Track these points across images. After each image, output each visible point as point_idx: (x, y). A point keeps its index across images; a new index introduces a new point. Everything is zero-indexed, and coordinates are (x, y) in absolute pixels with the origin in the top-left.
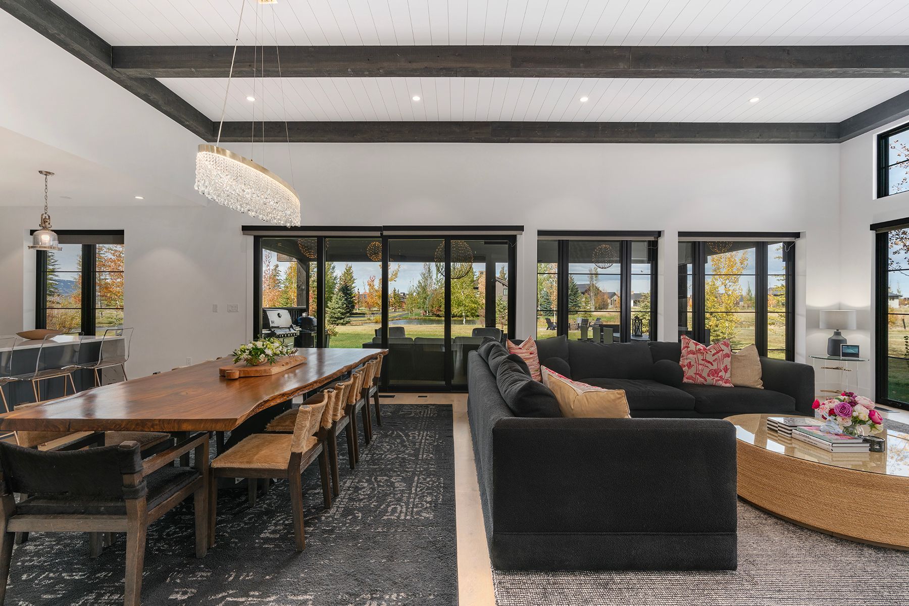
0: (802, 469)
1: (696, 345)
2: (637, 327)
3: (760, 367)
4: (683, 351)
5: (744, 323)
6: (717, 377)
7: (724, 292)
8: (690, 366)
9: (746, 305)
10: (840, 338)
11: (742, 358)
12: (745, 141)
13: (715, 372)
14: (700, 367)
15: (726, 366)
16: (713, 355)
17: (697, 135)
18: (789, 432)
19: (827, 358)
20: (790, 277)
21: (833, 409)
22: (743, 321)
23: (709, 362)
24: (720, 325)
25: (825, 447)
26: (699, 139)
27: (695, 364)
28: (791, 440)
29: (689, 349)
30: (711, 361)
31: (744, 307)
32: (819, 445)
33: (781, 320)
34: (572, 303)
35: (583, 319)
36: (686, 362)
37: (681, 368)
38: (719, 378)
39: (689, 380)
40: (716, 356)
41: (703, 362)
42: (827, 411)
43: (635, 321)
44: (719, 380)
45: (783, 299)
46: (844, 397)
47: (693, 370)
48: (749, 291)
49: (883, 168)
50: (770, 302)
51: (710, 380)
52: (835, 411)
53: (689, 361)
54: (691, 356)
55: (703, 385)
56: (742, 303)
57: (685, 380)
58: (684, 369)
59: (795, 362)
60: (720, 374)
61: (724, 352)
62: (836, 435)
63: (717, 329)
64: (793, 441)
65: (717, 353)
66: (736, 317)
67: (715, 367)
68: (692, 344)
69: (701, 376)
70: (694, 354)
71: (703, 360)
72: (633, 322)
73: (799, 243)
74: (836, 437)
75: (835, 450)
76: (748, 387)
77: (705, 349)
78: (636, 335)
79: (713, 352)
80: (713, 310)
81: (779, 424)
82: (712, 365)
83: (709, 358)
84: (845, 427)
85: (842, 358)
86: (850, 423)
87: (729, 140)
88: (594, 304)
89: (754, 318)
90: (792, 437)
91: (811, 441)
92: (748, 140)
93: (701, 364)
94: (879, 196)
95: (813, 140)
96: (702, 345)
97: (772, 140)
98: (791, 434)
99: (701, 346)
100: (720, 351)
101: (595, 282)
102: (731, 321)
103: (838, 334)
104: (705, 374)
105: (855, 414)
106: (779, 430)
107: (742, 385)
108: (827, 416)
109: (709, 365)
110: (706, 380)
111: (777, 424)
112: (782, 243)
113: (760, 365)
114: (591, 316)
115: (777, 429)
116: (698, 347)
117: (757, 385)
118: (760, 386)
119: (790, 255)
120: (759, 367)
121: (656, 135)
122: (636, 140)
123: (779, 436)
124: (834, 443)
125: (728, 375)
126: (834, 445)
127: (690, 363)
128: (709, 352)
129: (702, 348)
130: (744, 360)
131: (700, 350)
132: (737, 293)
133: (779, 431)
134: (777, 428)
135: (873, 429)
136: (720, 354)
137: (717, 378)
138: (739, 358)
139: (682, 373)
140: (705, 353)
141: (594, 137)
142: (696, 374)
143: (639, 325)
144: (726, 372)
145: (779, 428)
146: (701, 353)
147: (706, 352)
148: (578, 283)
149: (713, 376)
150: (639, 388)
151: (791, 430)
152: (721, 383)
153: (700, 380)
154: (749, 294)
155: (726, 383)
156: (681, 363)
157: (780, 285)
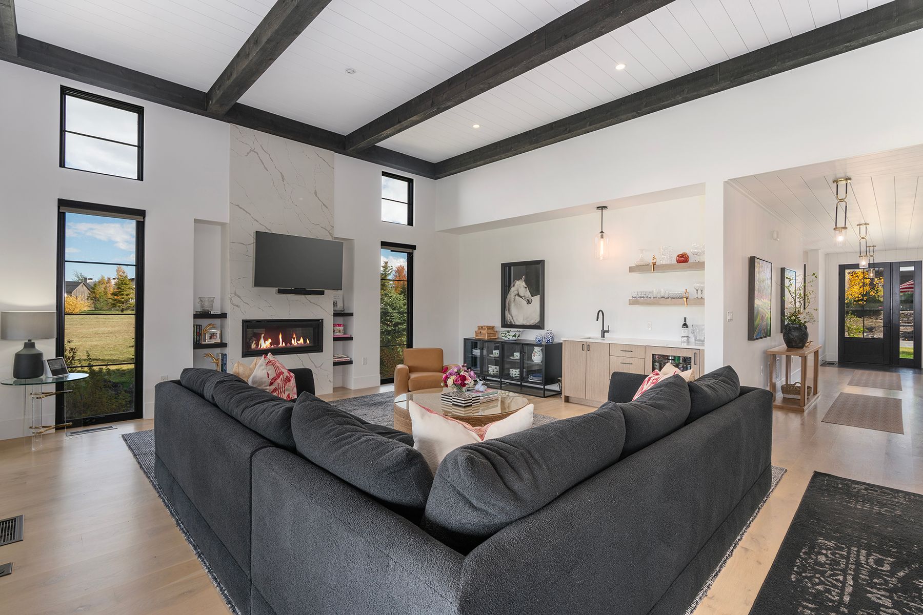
10: (32, 352)
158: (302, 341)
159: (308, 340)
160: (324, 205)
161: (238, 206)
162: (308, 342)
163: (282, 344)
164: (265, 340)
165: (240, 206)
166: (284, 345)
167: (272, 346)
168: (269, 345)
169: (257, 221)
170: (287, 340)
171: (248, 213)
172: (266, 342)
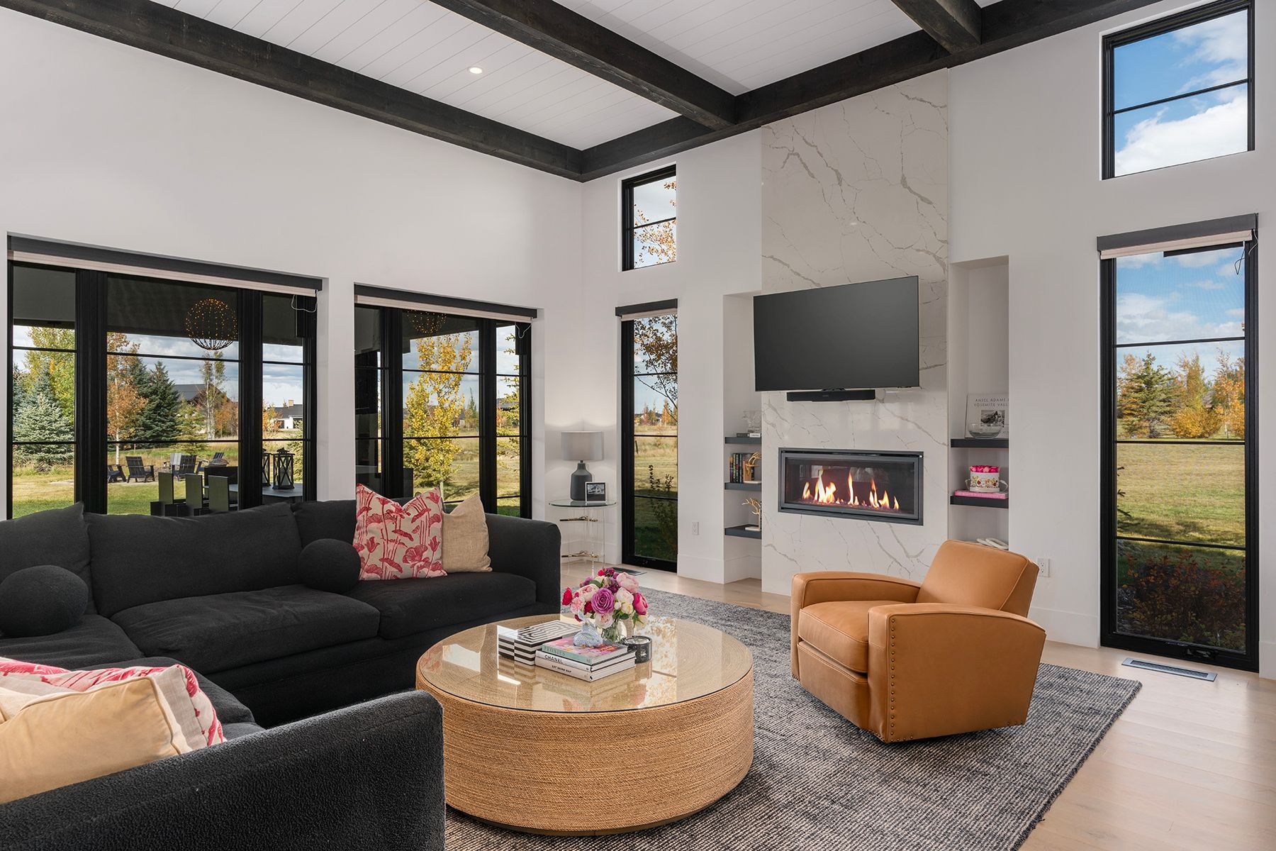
0: (552, 730)
1: (384, 503)
2: (283, 470)
3: (487, 533)
4: (360, 518)
5: (465, 453)
6: (420, 561)
7: (436, 403)
8: (372, 545)
9: (468, 425)
10: (584, 473)
11: (461, 520)
12: (463, 142)
13: (415, 554)
14: (391, 546)
15: (434, 538)
16: (413, 520)
17: (387, 107)
18: (531, 656)
19: (569, 505)
20: (525, 379)
21: (590, 602)
22: (465, 450)
23: (406, 535)
24: (432, 459)
25: (581, 674)
26: (389, 116)
27: (381, 542)
28: (533, 671)
29: (370, 513)
30: (409, 531)
31: (465, 427)
32: (574, 672)
33: (512, 447)
34: (163, 422)
35: (182, 457)
36: (366, 538)
37: (355, 552)
38: (422, 563)
39: (370, 574)
40: (418, 522)
41: (395, 536)
42: (582, 606)
43: (280, 459)
44: (422, 567)
45: (516, 415)
46: (603, 577)
47: (378, 552)
48: (472, 403)
49: (627, 229)
50: (499, 421)
51: (409, 569)
52: (593, 605)
53: (370, 535)
54: (374, 525)
55: (396, 581)
56: (464, 421)
57: (365, 575)
58: (361, 553)
59: (533, 519)
60: (425, 555)
61: (431, 514)
62: (595, 647)
63: (427, 464)
64: (538, 671)
65: (420, 515)
66: (454, 444)
67: (416, 543)
68: (377, 503)
69: (391, 563)
70: (379, 521)
71: (395, 532)
72: (274, 460)
73: (536, 326)
74: (596, 652)
75: (596, 676)
76: (469, 573)
77: (399, 511)
78: (280, 487)
79: (412, 516)
80: (421, 434)
81: (516, 645)
82: (411, 539)
83: (406, 526)
84: (604, 630)
85: (587, 502)
86: (611, 621)
87: (439, 132)
88: (213, 424)
89: (478, 445)
90: (535, 665)
91: (562, 666)
92: (468, 141)
93: (392, 541)
94: (624, 269)
95: (552, 167)
96: (393, 502)
97: (501, 151)
98: (533, 659)
99: (391, 505)
100: (424, 511)
101: (215, 381)
102: (448, 451)
103: (582, 466)
104: (398, 559)
105: (617, 606)
106: (516, 655)
107: (460, 570)
108: (580, 614)
109: (405, 540)
110: (401, 570)
111: (513, 644)
112: (513, 327)
113: (487, 530)
114: (203, 449)
115: (513, 654)
116: (387, 507)
117: (482, 567)
118: (487, 568)
119: (524, 346)
120: (483, 535)
121: (310, 82)
122: (269, 80)
123: (516, 666)
124: (592, 665)
125: (437, 554)
126: (594, 668)
127: (372, 539)
128: (405, 515)
129: (393, 509)
130: (463, 523)
131: (390, 512)
132: (457, 407)
133: (516, 658)
134: (513, 651)
135: (637, 622)
136: (423, 518)
137: (419, 564)
138: (455, 520)
139: (357, 562)
140: (399, 517)
141: (171, 43)
142: (383, 560)
143: (288, 465)
144: (434, 549)
145: (516, 651)
146: (392, 518)
147: (401, 516)
148: (178, 382)
149: (413, 559)
150: (263, 612)
151: (534, 652)
152: (428, 572)
153: (390, 571)
154: (472, 408)
155: (434, 570)
156: (355, 541)
157: (511, 394)
158: (885, 501)
159: (896, 501)
160: (923, 199)
161: (772, 257)
162: (897, 505)
163: (853, 501)
164: (826, 485)
165: (775, 257)
166: (857, 503)
167: (838, 502)
168: (832, 496)
169: (799, 275)
170: (862, 493)
171: (786, 265)
172: (827, 488)
